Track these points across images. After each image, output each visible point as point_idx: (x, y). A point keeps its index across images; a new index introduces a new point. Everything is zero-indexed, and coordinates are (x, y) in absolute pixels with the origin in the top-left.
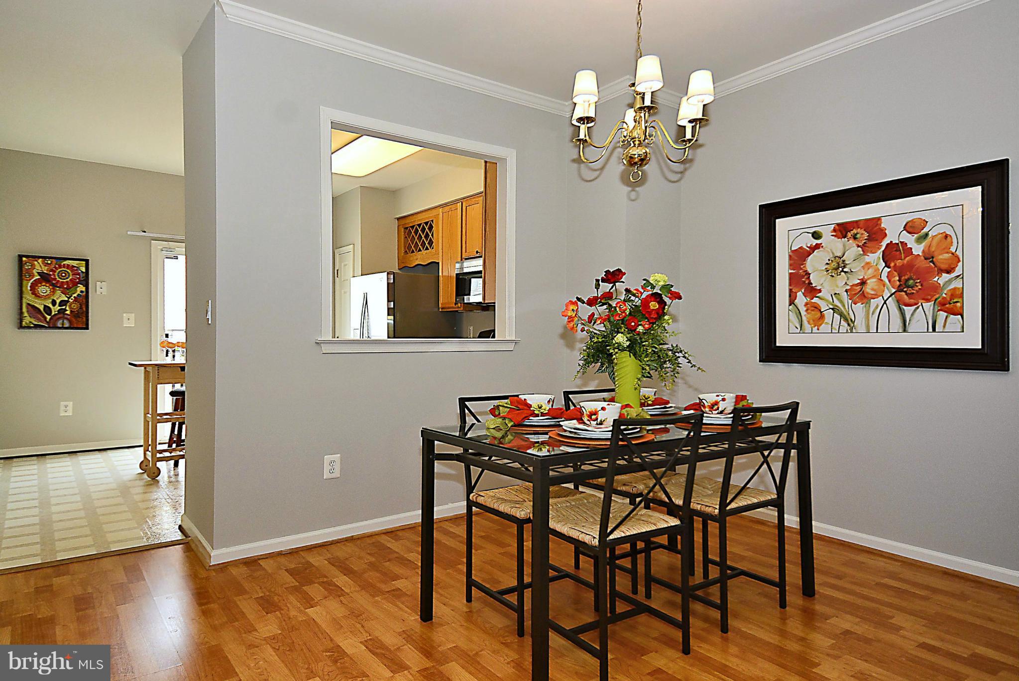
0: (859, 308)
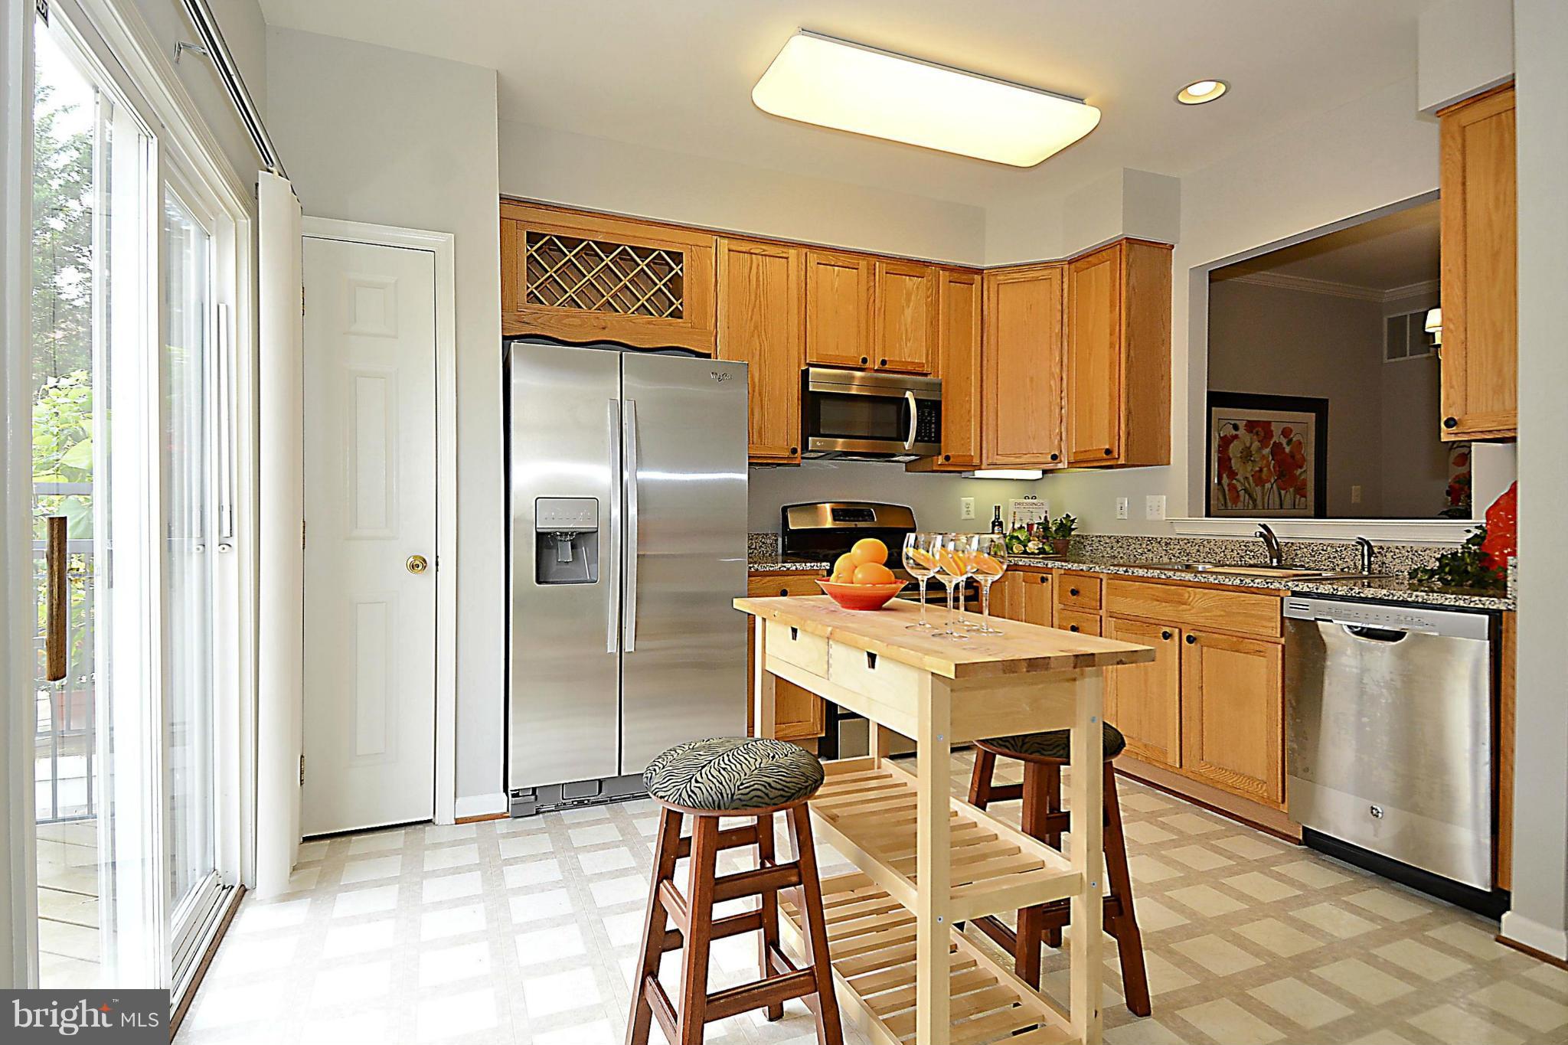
0: (1258, 489)
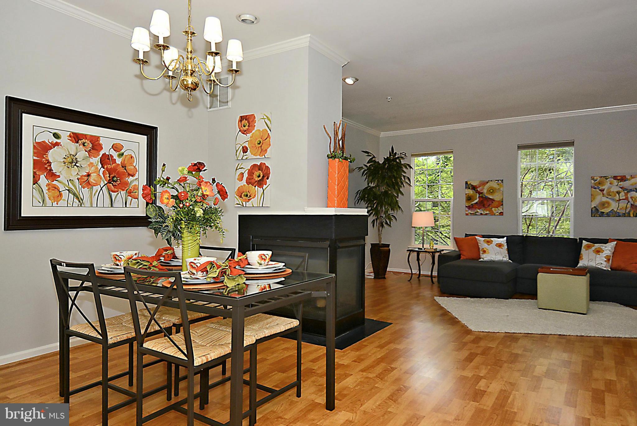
0: (86, 191)
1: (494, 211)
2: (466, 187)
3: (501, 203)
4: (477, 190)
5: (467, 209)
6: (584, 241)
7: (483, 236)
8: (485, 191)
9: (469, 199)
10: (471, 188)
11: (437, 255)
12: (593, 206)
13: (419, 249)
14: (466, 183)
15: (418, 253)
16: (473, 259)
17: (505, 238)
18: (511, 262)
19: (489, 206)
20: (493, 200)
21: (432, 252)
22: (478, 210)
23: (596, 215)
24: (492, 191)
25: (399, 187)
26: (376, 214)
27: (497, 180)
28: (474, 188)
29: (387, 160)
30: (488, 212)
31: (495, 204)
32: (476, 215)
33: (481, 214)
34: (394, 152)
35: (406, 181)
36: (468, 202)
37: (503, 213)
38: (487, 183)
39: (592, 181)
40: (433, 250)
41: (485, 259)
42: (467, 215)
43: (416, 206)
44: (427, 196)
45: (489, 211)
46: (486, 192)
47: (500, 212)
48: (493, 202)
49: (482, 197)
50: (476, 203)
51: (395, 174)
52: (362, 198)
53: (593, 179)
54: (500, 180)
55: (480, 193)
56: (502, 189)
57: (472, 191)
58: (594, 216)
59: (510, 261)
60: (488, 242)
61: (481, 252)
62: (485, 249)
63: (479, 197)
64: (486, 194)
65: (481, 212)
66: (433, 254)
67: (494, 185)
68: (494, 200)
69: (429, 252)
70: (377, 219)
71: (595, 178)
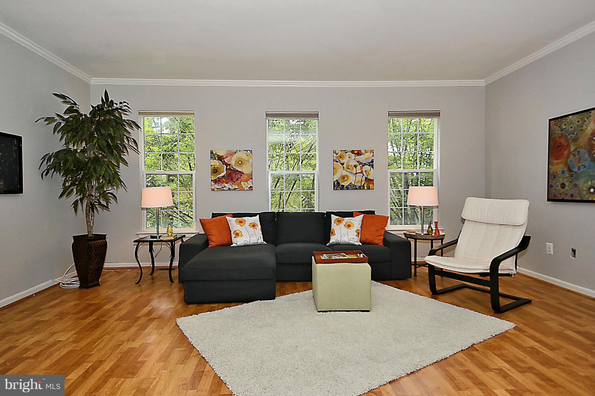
1: (243, 185)
2: (211, 157)
3: (250, 177)
4: (224, 161)
5: (213, 183)
6: (332, 215)
7: (235, 215)
8: (233, 163)
9: (215, 171)
10: (217, 158)
11: (178, 244)
12: (335, 180)
13: (152, 237)
14: (212, 153)
15: (151, 243)
16: (223, 245)
17: (258, 216)
18: (266, 243)
19: (237, 180)
20: (241, 173)
21: (171, 241)
22: (226, 185)
23: (337, 189)
24: (240, 162)
25: (120, 152)
26: (81, 191)
27: (246, 150)
28: (220, 158)
29: (97, 111)
30: (236, 187)
31: (244, 177)
32: (223, 190)
33: (229, 189)
34: (110, 100)
35: (130, 144)
36: (213, 175)
37: (252, 187)
38: (235, 153)
39: (334, 154)
40: (173, 238)
41: (238, 244)
42: (213, 190)
43: (148, 180)
44: (162, 169)
45: (238, 186)
46: (235, 164)
47: (249, 186)
48: (241, 176)
49: (230, 169)
50: (224, 176)
51: (112, 132)
52: (56, 167)
53: (335, 152)
54: (249, 150)
55: (227, 165)
56: (251, 161)
57: (219, 162)
58: (336, 189)
59: (264, 242)
60: (241, 222)
61: (233, 236)
62: (238, 232)
63: (226, 169)
64: (234, 165)
65: (228, 187)
66: (172, 244)
67: (243, 155)
68: (243, 173)
69: (166, 241)
70: (81, 200)
71: (337, 151)
